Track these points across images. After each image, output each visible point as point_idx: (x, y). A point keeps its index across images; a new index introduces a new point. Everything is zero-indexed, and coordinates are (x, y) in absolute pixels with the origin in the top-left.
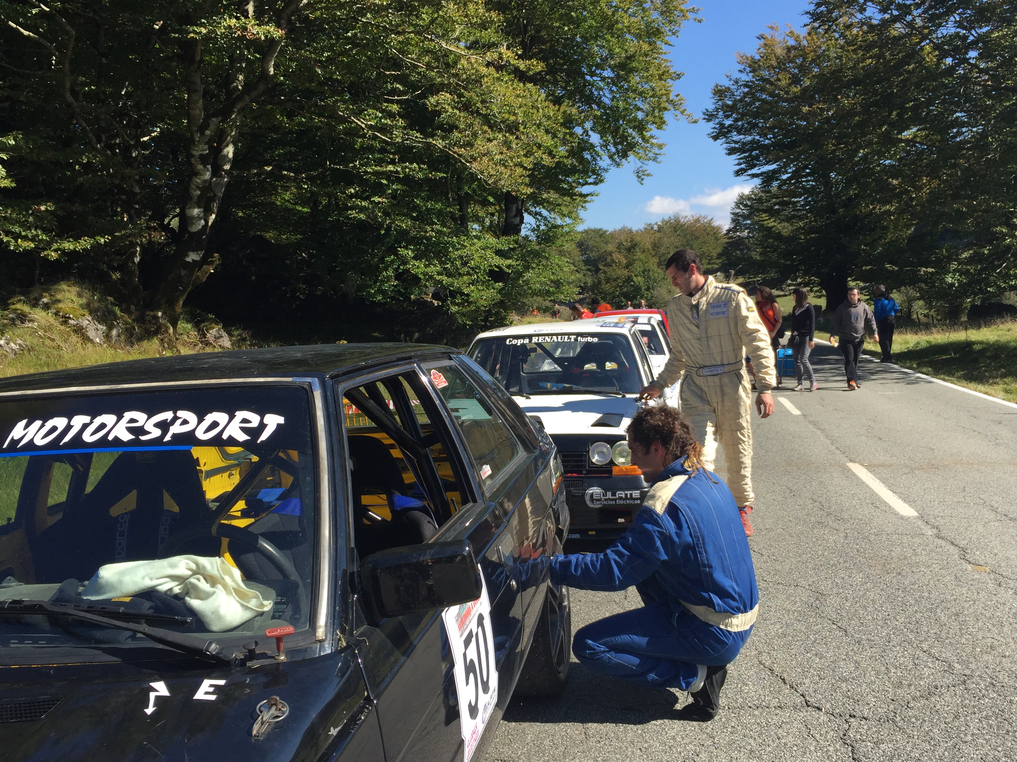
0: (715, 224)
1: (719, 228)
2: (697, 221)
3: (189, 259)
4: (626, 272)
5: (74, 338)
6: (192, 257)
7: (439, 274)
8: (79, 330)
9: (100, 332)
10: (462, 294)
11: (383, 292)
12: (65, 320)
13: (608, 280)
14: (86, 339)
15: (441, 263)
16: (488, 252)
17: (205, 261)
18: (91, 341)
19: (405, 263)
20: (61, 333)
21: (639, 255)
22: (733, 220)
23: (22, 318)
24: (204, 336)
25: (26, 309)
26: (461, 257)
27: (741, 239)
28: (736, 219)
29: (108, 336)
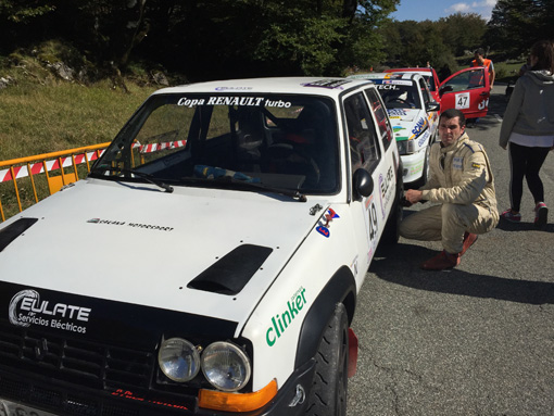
0: (482, 18)
1: (484, 21)
2: (471, 16)
3: (129, 27)
4: (423, 46)
5: (51, 76)
6: (131, 25)
7: (297, 42)
8: (55, 72)
9: (70, 73)
10: (311, 56)
11: (261, 54)
12: (44, 64)
13: (412, 51)
14: (58, 77)
15: (299, 36)
16: (329, 30)
17: (141, 28)
18: (62, 78)
19: (275, 35)
20: (41, 72)
21: (433, 36)
22: (493, 16)
23: (17, 62)
24: (152, 78)
25: (20, 56)
26: (312, 32)
27: (496, 28)
28: (495, 15)
29: (75, 76)
